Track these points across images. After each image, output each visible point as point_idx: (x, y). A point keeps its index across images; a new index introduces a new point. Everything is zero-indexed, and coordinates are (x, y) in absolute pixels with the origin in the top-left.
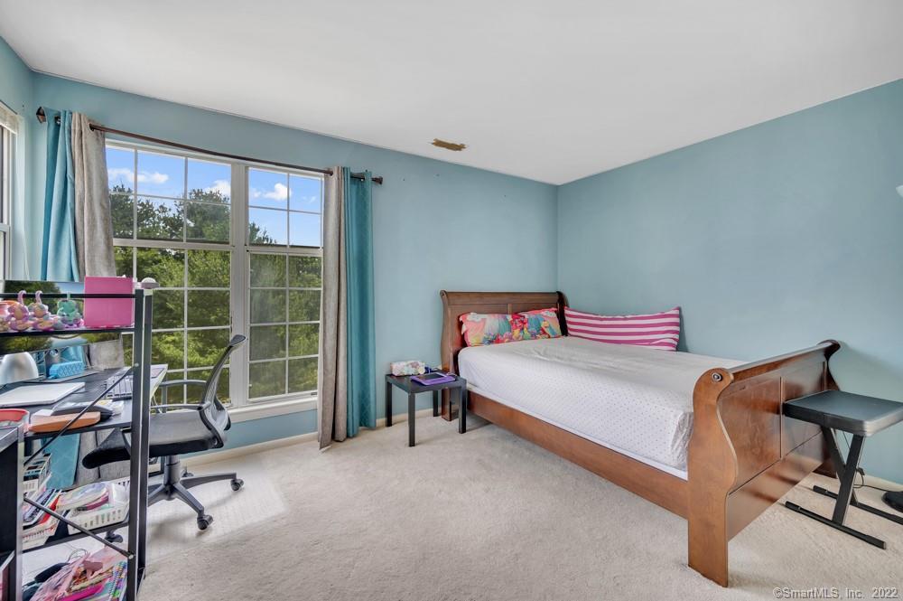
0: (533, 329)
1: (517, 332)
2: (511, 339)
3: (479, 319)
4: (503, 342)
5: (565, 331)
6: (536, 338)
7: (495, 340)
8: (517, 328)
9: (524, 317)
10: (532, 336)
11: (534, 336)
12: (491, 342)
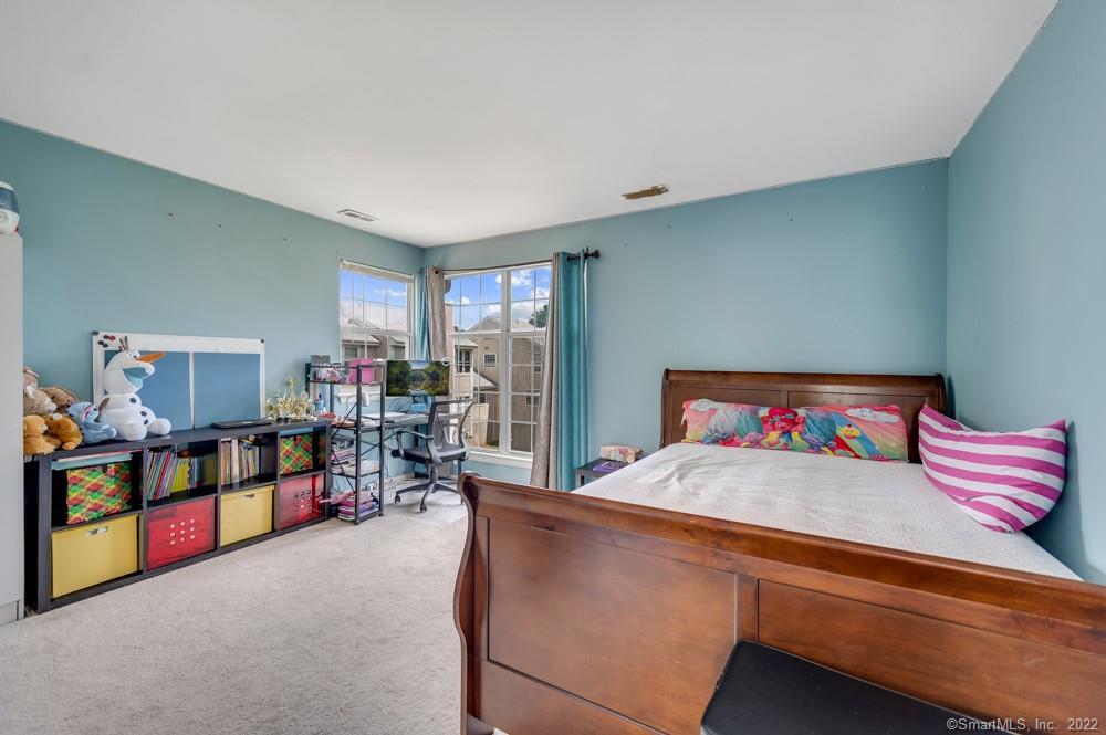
0: (815, 436)
1: (773, 436)
2: (756, 444)
3: (707, 408)
4: (738, 445)
5: (915, 457)
6: (819, 451)
7: (727, 440)
8: (774, 429)
9: (796, 414)
10: (812, 447)
11: (815, 448)
12: (716, 441)
